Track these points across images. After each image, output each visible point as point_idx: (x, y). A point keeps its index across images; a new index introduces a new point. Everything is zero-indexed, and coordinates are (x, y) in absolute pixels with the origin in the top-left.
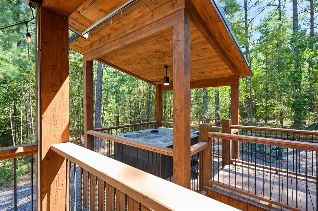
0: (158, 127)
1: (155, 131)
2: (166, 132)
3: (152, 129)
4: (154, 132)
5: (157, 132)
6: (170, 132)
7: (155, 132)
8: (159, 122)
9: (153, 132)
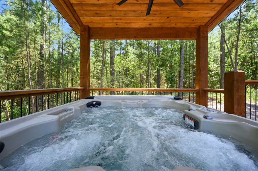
1: (94, 103)
4: (92, 105)
5: (99, 104)
8: (87, 88)
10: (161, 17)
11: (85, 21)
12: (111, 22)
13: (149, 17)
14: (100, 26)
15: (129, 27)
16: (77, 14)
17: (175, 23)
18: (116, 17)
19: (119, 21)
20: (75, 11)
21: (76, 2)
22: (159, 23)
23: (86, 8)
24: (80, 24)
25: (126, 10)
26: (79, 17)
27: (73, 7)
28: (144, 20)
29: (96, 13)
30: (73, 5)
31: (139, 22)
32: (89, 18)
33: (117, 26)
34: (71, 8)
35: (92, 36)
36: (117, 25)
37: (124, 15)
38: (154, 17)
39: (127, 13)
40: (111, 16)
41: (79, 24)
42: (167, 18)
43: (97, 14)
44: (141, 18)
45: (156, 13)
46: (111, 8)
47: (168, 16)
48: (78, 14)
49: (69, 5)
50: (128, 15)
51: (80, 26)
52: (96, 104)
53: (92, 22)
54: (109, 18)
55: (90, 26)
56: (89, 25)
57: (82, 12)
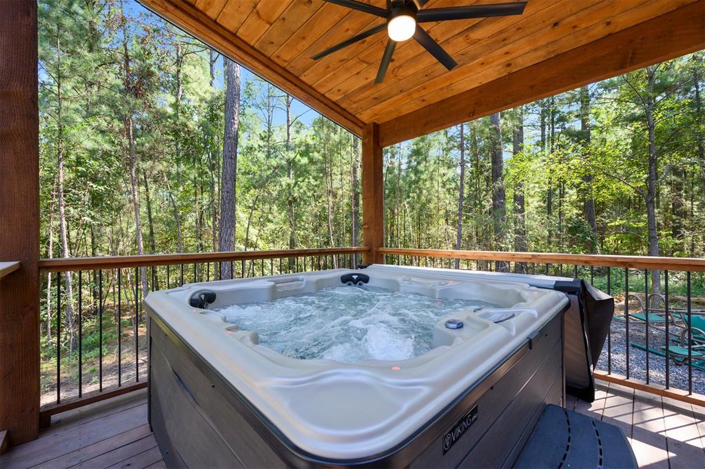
0: (369, 265)
1: (355, 277)
2: (400, 279)
3: (347, 271)
4: (352, 280)
5: (365, 279)
6: (413, 279)
7: (355, 282)
8: (375, 249)
9: (346, 280)
10: (528, 35)
11: (366, 117)
12: (409, 100)
13: (489, 53)
14: (394, 116)
15: (455, 94)
16: (348, 112)
17: (599, 22)
18: (413, 89)
19: (423, 93)
20: (345, 110)
21: (339, 97)
22: (535, 50)
23: (355, 99)
24: (361, 124)
25: (422, 67)
26: (354, 116)
27: (339, 106)
28: (483, 64)
29: (375, 98)
30: (339, 104)
31: (472, 73)
32: (369, 111)
33: (425, 104)
34: (337, 108)
35: (382, 141)
36: (424, 100)
37: (426, 78)
38: (505, 45)
39: (430, 71)
40: (401, 91)
41: (359, 126)
42: (553, 27)
43: (378, 100)
44: (471, 64)
45: (504, 35)
46: (393, 80)
47: (553, 20)
48: (350, 112)
49: (333, 106)
50: (435, 74)
51: (361, 128)
52: (358, 280)
53: (377, 115)
54: (400, 96)
55: (379, 123)
56: (376, 121)
57: (354, 106)
